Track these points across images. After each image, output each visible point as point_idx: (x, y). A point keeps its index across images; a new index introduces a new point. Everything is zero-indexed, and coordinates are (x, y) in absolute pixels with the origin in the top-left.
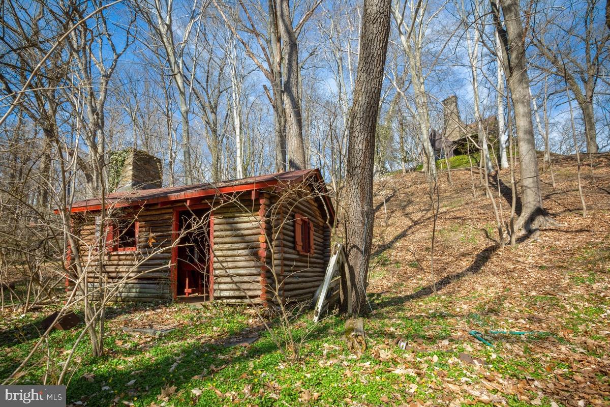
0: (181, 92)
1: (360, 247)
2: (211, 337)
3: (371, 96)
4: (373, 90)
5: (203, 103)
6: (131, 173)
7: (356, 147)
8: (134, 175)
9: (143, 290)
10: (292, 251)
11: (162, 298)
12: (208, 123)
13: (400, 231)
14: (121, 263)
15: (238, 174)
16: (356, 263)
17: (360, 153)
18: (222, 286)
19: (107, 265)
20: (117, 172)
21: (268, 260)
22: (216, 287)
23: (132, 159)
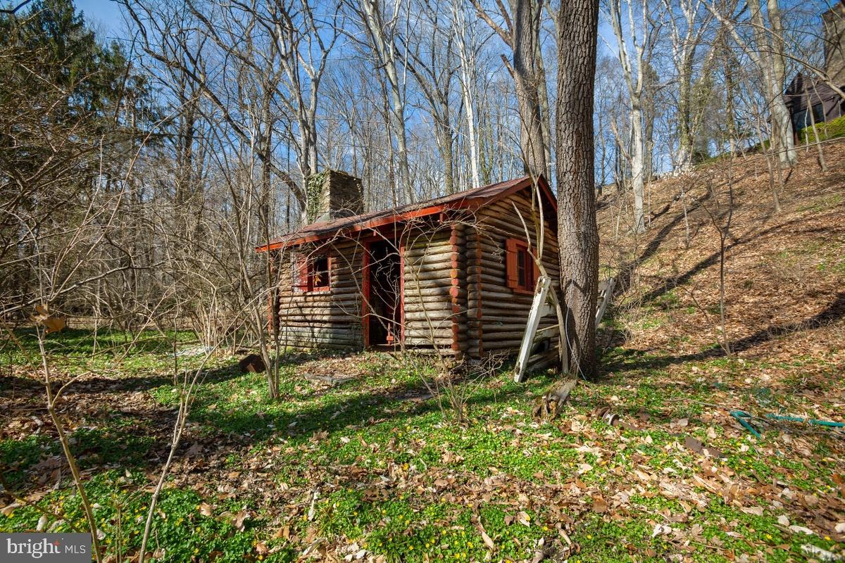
0: (394, 86)
1: (578, 282)
2: (387, 389)
3: (579, 70)
4: (581, 61)
5: (429, 91)
6: (328, 200)
7: (564, 145)
8: (332, 202)
9: (337, 336)
10: (500, 288)
11: (354, 345)
12: (437, 118)
13: (708, 254)
14: (316, 304)
15: (474, 183)
16: (575, 305)
17: (570, 153)
18: (413, 333)
19: (303, 307)
20: (315, 199)
21: (463, 301)
22: (406, 333)
23: (329, 183)
